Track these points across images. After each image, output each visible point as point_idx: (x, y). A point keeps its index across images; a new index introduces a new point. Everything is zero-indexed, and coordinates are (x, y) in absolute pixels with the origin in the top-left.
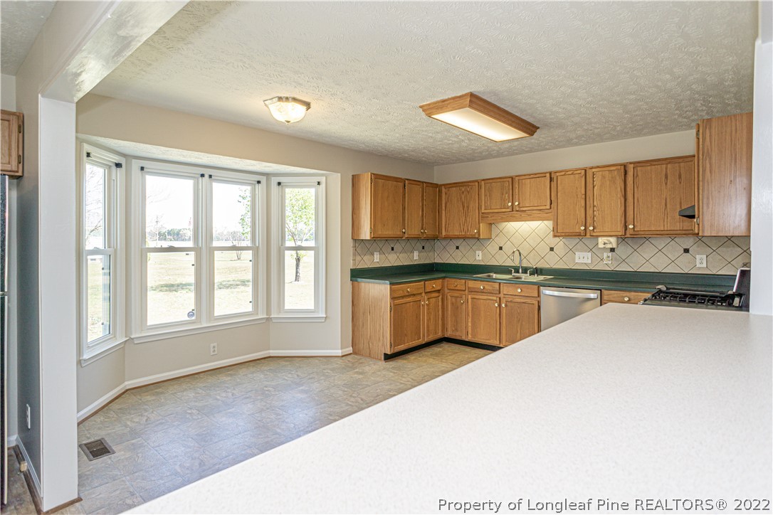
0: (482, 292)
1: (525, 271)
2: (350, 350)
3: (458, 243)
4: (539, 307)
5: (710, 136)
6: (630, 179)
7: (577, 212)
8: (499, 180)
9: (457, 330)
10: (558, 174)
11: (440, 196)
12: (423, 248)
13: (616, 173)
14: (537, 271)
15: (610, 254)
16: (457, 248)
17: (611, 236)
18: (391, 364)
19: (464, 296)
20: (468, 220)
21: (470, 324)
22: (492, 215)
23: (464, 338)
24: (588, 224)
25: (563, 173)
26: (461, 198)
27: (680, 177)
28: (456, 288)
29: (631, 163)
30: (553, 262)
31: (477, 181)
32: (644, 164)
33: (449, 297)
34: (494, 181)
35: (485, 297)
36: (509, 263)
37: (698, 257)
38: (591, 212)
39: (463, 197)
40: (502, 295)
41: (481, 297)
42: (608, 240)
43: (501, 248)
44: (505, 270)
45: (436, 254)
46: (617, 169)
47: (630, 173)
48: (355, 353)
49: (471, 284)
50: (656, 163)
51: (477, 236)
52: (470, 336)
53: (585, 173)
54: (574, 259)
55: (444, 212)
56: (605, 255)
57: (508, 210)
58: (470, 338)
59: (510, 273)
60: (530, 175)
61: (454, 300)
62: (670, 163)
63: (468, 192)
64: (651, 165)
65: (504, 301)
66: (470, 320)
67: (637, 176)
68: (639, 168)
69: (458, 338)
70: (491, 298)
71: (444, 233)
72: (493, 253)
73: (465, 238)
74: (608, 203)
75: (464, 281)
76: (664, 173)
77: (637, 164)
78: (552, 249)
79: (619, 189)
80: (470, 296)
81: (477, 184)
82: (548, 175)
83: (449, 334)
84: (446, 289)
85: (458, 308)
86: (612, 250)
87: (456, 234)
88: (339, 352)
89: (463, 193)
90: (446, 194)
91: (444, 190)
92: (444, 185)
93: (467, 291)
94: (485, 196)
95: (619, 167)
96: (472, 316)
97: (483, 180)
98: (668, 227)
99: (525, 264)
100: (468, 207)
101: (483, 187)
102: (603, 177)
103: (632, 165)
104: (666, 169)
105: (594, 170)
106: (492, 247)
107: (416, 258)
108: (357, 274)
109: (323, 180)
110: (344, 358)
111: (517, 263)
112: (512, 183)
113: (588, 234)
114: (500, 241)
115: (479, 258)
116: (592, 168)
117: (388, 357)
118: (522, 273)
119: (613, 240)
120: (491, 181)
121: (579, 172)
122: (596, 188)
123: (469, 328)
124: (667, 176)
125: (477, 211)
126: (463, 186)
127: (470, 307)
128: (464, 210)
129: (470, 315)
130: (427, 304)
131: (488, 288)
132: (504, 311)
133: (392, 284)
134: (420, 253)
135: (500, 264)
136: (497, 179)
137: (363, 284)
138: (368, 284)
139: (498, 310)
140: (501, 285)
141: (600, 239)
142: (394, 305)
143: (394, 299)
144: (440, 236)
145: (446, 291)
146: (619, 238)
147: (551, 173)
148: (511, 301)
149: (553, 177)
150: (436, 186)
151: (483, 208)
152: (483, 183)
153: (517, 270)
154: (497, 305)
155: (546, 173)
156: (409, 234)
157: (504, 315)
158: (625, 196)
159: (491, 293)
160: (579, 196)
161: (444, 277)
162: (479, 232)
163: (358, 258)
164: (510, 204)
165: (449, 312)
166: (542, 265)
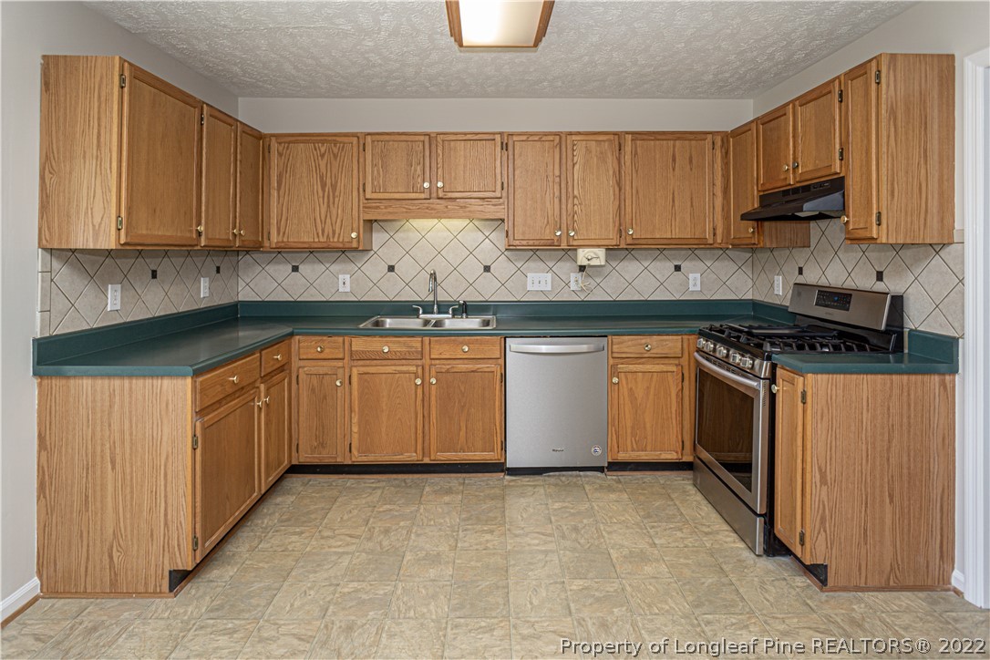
0: (384, 358)
1: (443, 308)
2: (34, 587)
3: (296, 258)
4: (504, 378)
5: (895, 81)
6: (626, 158)
7: (548, 206)
8: (404, 138)
9: (322, 445)
10: (515, 138)
11: (266, 159)
12: (218, 270)
13: (607, 144)
14: (464, 309)
15: (579, 276)
16: (296, 269)
17: (599, 246)
19: (341, 371)
20: (334, 212)
21: (355, 429)
22: (387, 203)
23: (341, 460)
24: (565, 227)
25: (524, 138)
26: (318, 167)
27: (691, 162)
28: (322, 356)
29: (627, 133)
30: (488, 290)
31: (355, 135)
32: (645, 137)
33: (302, 378)
34: (393, 137)
36: (408, 296)
37: (691, 276)
38: (570, 206)
39: (323, 164)
40: (427, 361)
41: (382, 369)
42: (595, 253)
43: (391, 269)
44: (406, 309)
45: (241, 284)
46: (609, 140)
47: (628, 148)
49: (359, 344)
50: (664, 137)
51: (355, 245)
52: (354, 451)
53: (561, 141)
54: (525, 285)
55: (275, 194)
56: (572, 276)
57: (423, 196)
58: (358, 458)
59: (415, 313)
60: (465, 134)
61: (315, 381)
62: (679, 139)
63: (335, 156)
64: (656, 140)
65: (433, 373)
66: (355, 420)
67: (636, 153)
68: (638, 142)
69: (327, 461)
70: (404, 368)
71: (274, 238)
72: (375, 277)
73: (311, 249)
74: (595, 194)
75: (341, 339)
76: (671, 153)
77: (637, 136)
78: (487, 269)
79: (611, 172)
80: (355, 371)
81: (354, 141)
82: (498, 138)
83: (304, 457)
84: (295, 359)
85: (325, 397)
86: (582, 268)
87: (306, 240)
89: (322, 156)
90: (280, 155)
91: (274, 145)
92: (273, 135)
93: (347, 360)
94: (374, 166)
95: (611, 137)
96: (362, 411)
97: (369, 134)
99: (442, 297)
100: (334, 187)
101: (369, 148)
102: (588, 150)
103: (629, 137)
104: (674, 146)
105: (574, 137)
106: (373, 267)
107: (204, 292)
111: (424, 296)
112: (430, 145)
113: (564, 243)
114: (390, 255)
115: (344, 287)
116: (571, 134)
118: (439, 313)
119: (601, 252)
120: (387, 138)
121: (551, 138)
122: (577, 167)
123: (355, 436)
124: (674, 160)
125: (355, 193)
126: (323, 142)
127: (355, 393)
128: (324, 191)
129: (356, 408)
130: (267, 405)
131: (396, 348)
132: (433, 392)
133: (197, 373)
134: (211, 282)
135: (391, 298)
136: (399, 134)
137: (86, 383)
138: (106, 382)
139: (420, 391)
140: (426, 339)
141: (580, 252)
142: (204, 429)
143: (201, 412)
144: (266, 244)
145: (295, 363)
146: (610, 250)
147: (501, 134)
148: (448, 371)
149: (506, 142)
150: (259, 136)
151: (369, 189)
152: (369, 139)
153: (428, 308)
154: (419, 382)
155: (494, 134)
156: (207, 238)
157: (433, 398)
158: (619, 184)
159: (403, 358)
160: (551, 179)
161: (291, 335)
162: (358, 236)
163: (60, 304)
164: (426, 185)
165: (303, 409)
166: (471, 296)
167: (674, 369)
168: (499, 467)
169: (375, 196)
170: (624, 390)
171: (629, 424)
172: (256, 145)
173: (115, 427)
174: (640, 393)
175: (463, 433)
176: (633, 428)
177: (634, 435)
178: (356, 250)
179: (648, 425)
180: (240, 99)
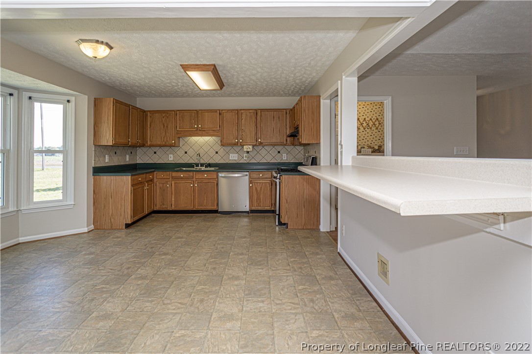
0: (182, 178)
1: (202, 165)
2: (92, 227)
3: (155, 149)
4: (217, 184)
6: (259, 117)
7: (234, 132)
8: (189, 111)
9: (163, 204)
10: (223, 111)
11: (146, 118)
12: (131, 153)
14: (209, 165)
15: (246, 155)
16: (155, 153)
17: (250, 145)
18: (130, 230)
19: (169, 182)
20: (167, 135)
21: (173, 199)
22: (184, 132)
23: (169, 209)
24: (239, 139)
25: (226, 111)
26: (162, 121)
27: (279, 118)
28: (163, 178)
29: (259, 109)
30: (217, 160)
31: (174, 111)
32: (265, 111)
33: (157, 184)
35: (183, 182)
36: (191, 161)
37: (283, 155)
38: (241, 132)
39: (164, 119)
40: (194, 179)
41: (181, 182)
42: (249, 147)
43: (186, 153)
44: (191, 165)
45: (138, 157)
46: (252, 112)
47: (259, 114)
48: (96, 228)
49: (174, 174)
50: (270, 111)
51: (173, 145)
52: (173, 206)
53: (238, 112)
54: (229, 158)
55: (149, 129)
56: (245, 155)
57: (195, 130)
58: (173, 208)
59: (193, 167)
60: (208, 110)
61: (161, 185)
62: (275, 111)
63: (168, 117)
64: (268, 111)
65: (196, 183)
66: (173, 197)
67: (262, 116)
68: (262, 112)
69: (164, 209)
70: (188, 181)
71: (149, 143)
72: (181, 155)
73: (160, 146)
74: (248, 129)
75: (169, 173)
76: (273, 116)
77: (262, 110)
78: (217, 153)
79: (254, 122)
80: (173, 182)
81: (173, 112)
82: (218, 111)
83: (158, 208)
84: (155, 179)
85: (164, 190)
86: (248, 152)
87: (159, 143)
88: (86, 230)
89: (164, 117)
90: (151, 117)
91: (149, 114)
92: (148, 111)
93: (171, 179)
94: (180, 120)
95: (254, 111)
96: (175, 194)
97: (178, 110)
98: (274, 140)
99: (202, 162)
100: (167, 127)
101: (178, 115)
102: (246, 115)
103: (259, 111)
104: (274, 113)
106: (180, 152)
107: (127, 160)
108: (98, 171)
109: (73, 99)
110: (90, 233)
111: (197, 161)
112: (196, 114)
113: (239, 144)
114: (186, 148)
115: (171, 158)
116: (241, 110)
117: (128, 226)
118: (201, 166)
119: (251, 147)
120: (184, 111)
121: (234, 111)
122: (243, 120)
123: (173, 202)
124: (274, 117)
125: (174, 129)
126: (164, 113)
127: (173, 189)
128: (164, 128)
129: (173, 193)
130: (148, 189)
131: (185, 175)
132: (196, 188)
133: (132, 175)
134: (130, 156)
135: (186, 162)
136: (187, 110)
137: (105, 177)
138: (110, 177)
139: (192, 188)
140: (194, 173)
141: (245, 147)
142: (133, 190)
143: (133, 185)
144: (146, 145)
145: (155, 180)
146: (253, 146)
147: (219, 110)
148: (201, 182)
149: (220, 112)
150: (144, 111)
151: (178, 128)
152: (178, 112)
153: (197, 165)
154: (192, 185)
155: (217, 110)
156: (131, 143)
157: (196, 191)
158: (256, 125)
159: (187, 178)
160: (235, 124)
161: (154, 171)
162: (175, 142)
163: (97, 159)
164: (196, 126)
165: (158, 194)
166: (211, 162)
167: (269, 182)
168: (216, 212)
169: (180, 130)
170: (254, 188)
171: (255, 198)
172: (144, 114)
173: (112, 188)
174: (259, 189)
175: (205, 201)
176: (257, 199)
177: (257, 202)
178: (174, 146)
179: (261, 199)
180: (137, 98)
